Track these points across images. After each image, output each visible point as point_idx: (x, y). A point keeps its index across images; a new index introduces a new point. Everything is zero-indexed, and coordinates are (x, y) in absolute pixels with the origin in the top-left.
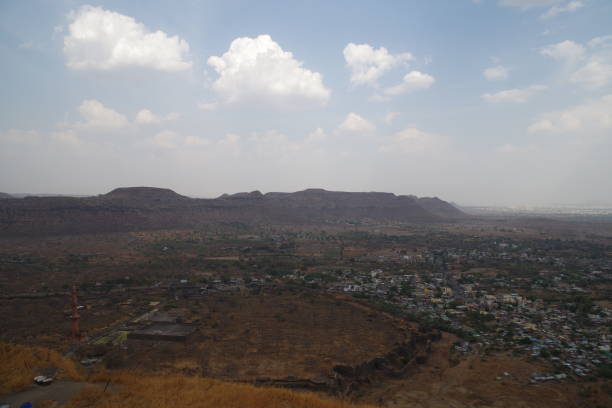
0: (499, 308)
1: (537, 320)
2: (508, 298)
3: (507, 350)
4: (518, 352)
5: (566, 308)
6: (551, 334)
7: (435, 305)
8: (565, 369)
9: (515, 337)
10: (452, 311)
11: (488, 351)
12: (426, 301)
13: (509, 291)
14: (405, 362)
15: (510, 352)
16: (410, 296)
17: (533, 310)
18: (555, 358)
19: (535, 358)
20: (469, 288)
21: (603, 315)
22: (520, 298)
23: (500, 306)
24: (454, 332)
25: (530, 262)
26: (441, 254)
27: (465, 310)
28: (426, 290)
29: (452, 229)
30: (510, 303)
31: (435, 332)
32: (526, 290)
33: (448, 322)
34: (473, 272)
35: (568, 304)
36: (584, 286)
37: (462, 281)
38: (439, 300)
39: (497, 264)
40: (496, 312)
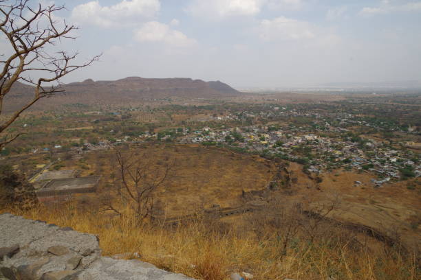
0: (307, 144)
1: (339, 148)
2: (308, 137)
3: (339, 168)
4: (348, 169)
5: (347, 140)
6: (354, 156)
7: (266, 145)
8: (385, 175)
9: (337, 160)
10: (282, 148)
11: (329, 169)
12: (256, 143)
13: (305, 133)
15: (342, 169)
16: (243, 141)
17: (330, 143)
18: (372, 169)
19: (361, 170)
20: (279, 133)
21: (371, 142)
22: (316, 137)
23: (308, 142)
24: (294, 161)
25: (301, 116)
27: (289, 146)
28: (252, 136)
29: (237, 100)
30: (312, 140)
32: (316, 132)
33: (285, 155)
34: (272, 124)
35: (349, 138)
36: (345, 128)
37: (270, 129)
38: (266, 142)
39: (282, 119)
40: (309, 146)
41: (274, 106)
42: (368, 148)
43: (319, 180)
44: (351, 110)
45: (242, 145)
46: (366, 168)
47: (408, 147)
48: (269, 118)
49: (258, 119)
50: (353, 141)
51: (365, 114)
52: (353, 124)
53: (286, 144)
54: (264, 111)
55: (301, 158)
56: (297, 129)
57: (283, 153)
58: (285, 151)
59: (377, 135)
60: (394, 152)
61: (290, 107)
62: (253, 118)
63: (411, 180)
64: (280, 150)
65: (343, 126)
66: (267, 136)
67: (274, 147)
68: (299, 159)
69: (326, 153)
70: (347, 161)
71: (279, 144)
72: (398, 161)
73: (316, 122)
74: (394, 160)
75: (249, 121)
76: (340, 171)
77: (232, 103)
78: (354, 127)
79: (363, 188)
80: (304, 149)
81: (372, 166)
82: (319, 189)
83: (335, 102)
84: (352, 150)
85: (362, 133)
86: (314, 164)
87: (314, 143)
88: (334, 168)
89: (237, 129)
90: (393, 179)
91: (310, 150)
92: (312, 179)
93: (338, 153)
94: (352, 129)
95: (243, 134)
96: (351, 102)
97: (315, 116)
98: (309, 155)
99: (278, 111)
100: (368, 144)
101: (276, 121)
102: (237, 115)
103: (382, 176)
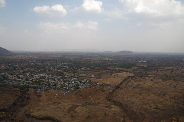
1: (54, 79)
2: (42, 75)
3: (51, 89)
4: (55, 89)
5: (58, 75)
6: (59, 82)
7: (20, 81)
8: (68, 89)
9: (51, 85)
10: (28, 82)
11: (47, 90)
12: (15, 80)
13: (41, 73)
14: (22, 101)
15: (52, 89)
16: (8, 80)
17: (50, 77)
18: (64, 88)
19: (60, 89)
20: (28, 74)
21: (67, 75)
22: (45, 75)
23: (41, 78)
24: (32, 88)
25: (41, 65)
26: (11, 65)
27: (31, 81)
28: (14, 77)
29: (10, 57)
30: (43, 76)
31: (26, 89)
32: (45, 72)
33: (28, 85)
34: (26, 69)
35: (59, 74)
37: (24, 72)
38: (20, 79)
39: (32, 67)
40: (41, 80)
41: (29, 60)
42: (66, 78)
43: (40, 96)
44: (63, 61)
45: (7, 82)
46: (62, 87)
47: (80, 76)
48: (26, 66)
49: (20, 68)
50: (60, 75)
51: (68, 63)
52: (62, 68)
53: (30, 80)
54: (24, 63)
55: (35, 86)
56: (37, 72)
57: (27, 84)
58: (28, 83)
59: (71, 72)
60: (74, 79)
61: (37, 60)
62: (17, 67)
63: (78, 90)
64: (26, 83)
65: (58, 69)
66: (22, 76)
67: (24, 81)
68: (34, 86)
69: (48, 82)
70: (55, 85)
71: (27, 80)
72: (75, 83)
73: (47, 67)
74: (73, 82)
75: (15, 69)
76: (51, 90)
77: (7, 59)
78: (63, 69)
79: (58, 97)
80: (37, 82)
81: (64, 86)
82: (39, 101)
83: (58, 58)
84: (59, 80)
85: (65, 72)
86: (40, 89)
87: (44, 78)
88: (49, 89)
89: (6, 73)
90: (71, 91)
91: (40, 81)
92: (37, 96)
93: (53, 81)
94: (61, 70)
95: (9, 76)
96: (64, 57)
97: (47, 65)
98: (40, 84)
99: (31, 63)
100: (66, 76)
101: (28, 68)
102: (9, 66)
103: (67, 90)
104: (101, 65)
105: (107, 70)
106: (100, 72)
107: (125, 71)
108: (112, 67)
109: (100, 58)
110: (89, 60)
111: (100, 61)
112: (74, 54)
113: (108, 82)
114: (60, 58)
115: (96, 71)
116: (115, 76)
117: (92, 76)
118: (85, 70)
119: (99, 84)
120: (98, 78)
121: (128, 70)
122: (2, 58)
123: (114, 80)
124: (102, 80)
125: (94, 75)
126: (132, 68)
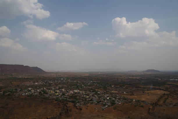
0: (75, 94)
1: (88, 95)
2: (76, 91)
4: (92, 103)
6: (94, 98)
7: (58, 95)
9: (87, 100)
11: (85, 104)
12: (53, 94)
13: (74, 89)
15: (90, 103)
16: (47, 94)
17: (84, 93)
18: (101, 103)
20: (63, 90)
23: (76, 93)
24: (70, 102)
27: (68, 95)
28: (52, 92)
29: (45, 75)
31: (66, 102)
32: (78, 89)
33: (66, 99)
34: (60, 86)
35: (91, 91)
36: (90, 86)
37: (59, 88)
38: (58, 94)
39: (65, 84)
40: (76, 95)
41: (61, 78)
42: (99, 94)
43: (81, 109)
44: (91, 79)
45: (47, 96)
46: (98, 102)
47: (113, 93)
48: (59, 83)
49: (54, 84)
50: (93, 92)
51: (96, 81)
52: (93, 85)
53: (66, 95)
54: (57, 80)
55: (73, 100)
56: (71, 88)
57: (65, 98)
59: (102, 89)
60: (108, 95)
61: (68, 78)
62: (52, 83)
63: (115, 106)
64: (64, 97)
65: (88, 86)
66: (58, 91)
67: (61, 96)
69: (83, 97)
70: (91, 100)
71: (63, 94)
72: (109, 98)
73: (78, 84)
75: (50, 85)
76: (89, 105)
77: (42, 77)
79: (98, 111)
80: (74, 96)
81: (100, 101)
82: (81, 113)
83: (86, 76)
84: (93, 95)
85: (96, 88)
86: (78, 103)
87: (78, 94)
88: (87, 104)
89: (45, 88)
90: (109, 106)
92: (78, 109)
93: (88, 97)
94: (92, 87)
95: (48, 91)
96: (91, 76)
97: (78, 82)
98: (76, 99)
99: (63, 80)
100: (99, 93)
101: (62, 84)
102: (45, 82)
103: (105, 105)
104: (130, 83)
105: (137, 87)
106: (131, 89)
107: (158, 89)
108: (143, 85)
109: (127, 77)
110: (117, 79)
111: (127, 79)
112: (99, 73)
113: (144, 99)
114: (87, 76)
115: (127, 89)
116: (148, 93)
117: (125, 93)
118: (116, 88)
119: (134, 100)
120: (131, 95)
121: (160, 88)
122: (38, 76)
123: (149, 97)
124: (136, 97)
125: (127, 93)
126: (164, 86)
